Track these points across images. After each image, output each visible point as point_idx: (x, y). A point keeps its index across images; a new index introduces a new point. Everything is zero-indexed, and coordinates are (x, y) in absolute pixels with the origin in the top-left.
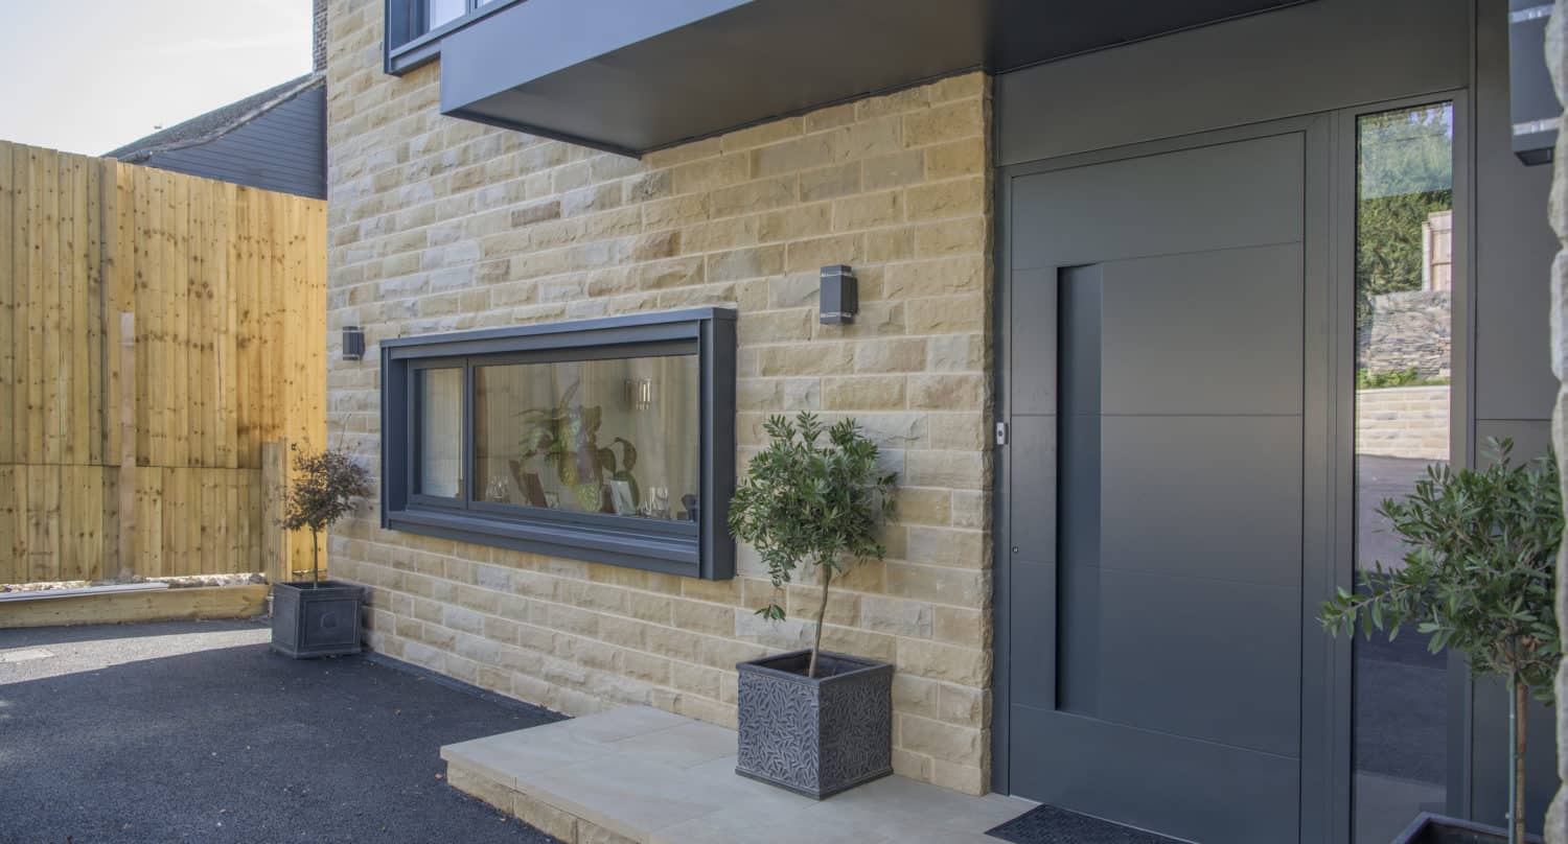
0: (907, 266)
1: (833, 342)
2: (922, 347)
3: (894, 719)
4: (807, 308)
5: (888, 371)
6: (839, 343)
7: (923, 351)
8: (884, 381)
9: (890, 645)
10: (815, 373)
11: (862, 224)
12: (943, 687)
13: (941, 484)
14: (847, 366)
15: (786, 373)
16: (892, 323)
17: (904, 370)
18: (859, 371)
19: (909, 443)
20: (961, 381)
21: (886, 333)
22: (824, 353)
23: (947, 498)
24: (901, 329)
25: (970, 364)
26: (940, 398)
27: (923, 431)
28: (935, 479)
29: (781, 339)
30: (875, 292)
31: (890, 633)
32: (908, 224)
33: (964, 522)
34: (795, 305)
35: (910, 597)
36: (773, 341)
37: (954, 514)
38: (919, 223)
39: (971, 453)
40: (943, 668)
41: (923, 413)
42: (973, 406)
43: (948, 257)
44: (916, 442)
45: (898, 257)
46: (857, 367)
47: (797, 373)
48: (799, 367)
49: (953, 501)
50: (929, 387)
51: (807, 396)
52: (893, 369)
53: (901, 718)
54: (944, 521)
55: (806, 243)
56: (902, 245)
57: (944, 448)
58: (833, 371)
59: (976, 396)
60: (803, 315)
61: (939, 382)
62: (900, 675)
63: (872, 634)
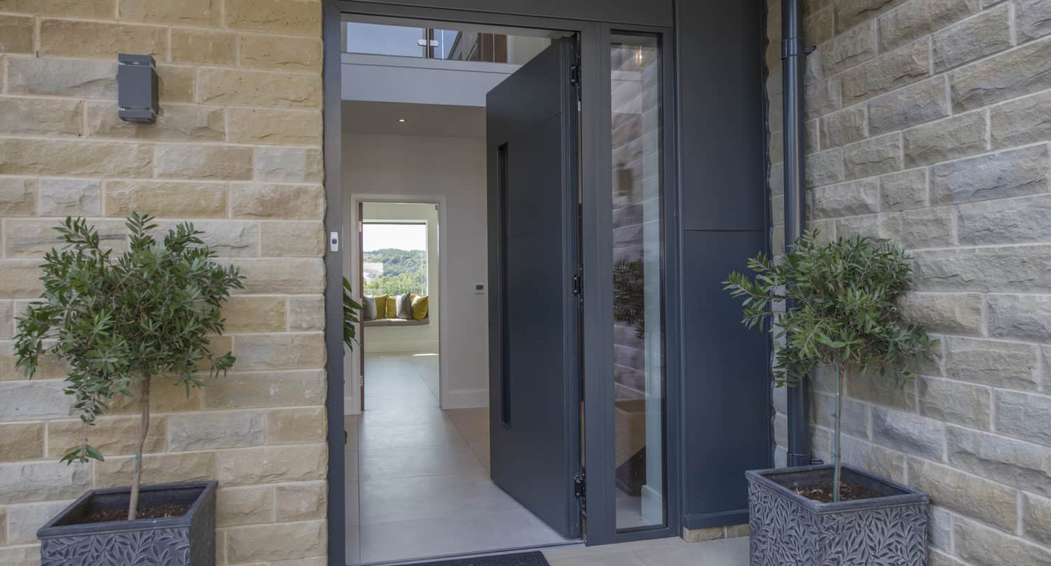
0: (227, 73)
1: (121, 141)
2: (248, 156)
3: (218, 537)
4: (76, 100)
5: (205, 177)
6: (131, 145)
7: (250, 159)
8: (198, 189)
9: (211, 461)
10: (91, 175)
11: (164, 18)
12: (281, 489)
13: (276, 291)
14: (143, 170)
15: (41, 171)
16: (207, 130)
17: (224, 178)
18: (160, 176)
19: (234, 252)
20: (299, 192)
21: (199, 138)
22: (108, 152)
23: (282, 303)
24: (220, 136)
25: (309, 176)
26: (272, 207)
27: (251, 241)
28: (268, 287)
29: (28, 131)
30: (185, 93)
31: (209, 449)
32: (229, 31)
33: (305, 325)
34: (58, 93)
35: (236, 407)
36: (14, 132)
37: (290, 319)
38: (243, 33)
39: (311, 260)
40: (283, 470)
41: (252, 221)
42: (313, 215)
43: (279, 72)
44: (244, 252)
45: (216, 63)
46: (156, 172)
47: (60, 173)
48: (64, 165)
49: (288, 307)
50: (263, 196)
51: (81, 200)
52: (211, 176)
53: (225, 534)
54: (280, 328)
55: (75, 24)
56: (221, 51)
57: (279, 255)
58: (125, 173)
59: (316, 205)
60: (72, 108)
61: (274, 191)
62: (225, 489)
63: (184, 455)
